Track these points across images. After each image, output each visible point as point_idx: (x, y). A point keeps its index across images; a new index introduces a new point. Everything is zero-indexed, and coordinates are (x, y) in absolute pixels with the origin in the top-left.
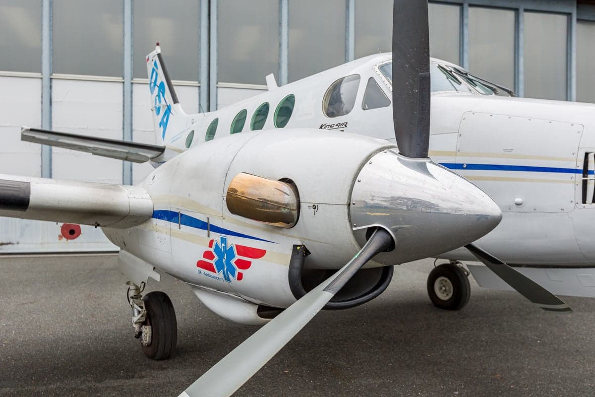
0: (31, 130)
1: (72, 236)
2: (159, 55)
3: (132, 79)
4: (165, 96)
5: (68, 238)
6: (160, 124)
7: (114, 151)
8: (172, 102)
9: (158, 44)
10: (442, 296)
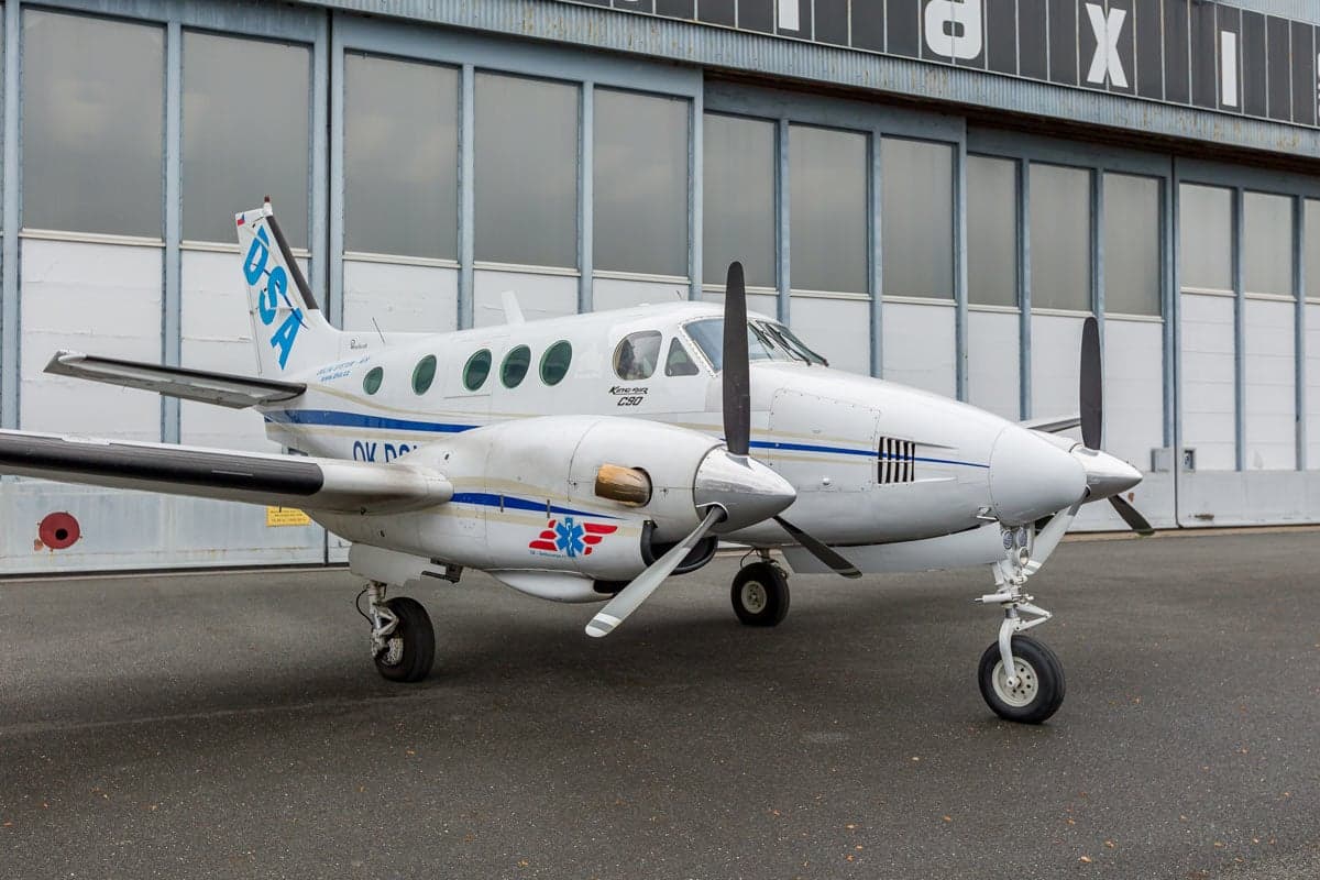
0: (89, 359)
1: (59, 541)
4: (288, 294)
5: (53, 546)
6: (274, 342)
7: (203, 390)
8: (305, 306)
9: (267, 200)
10: (753, 608)
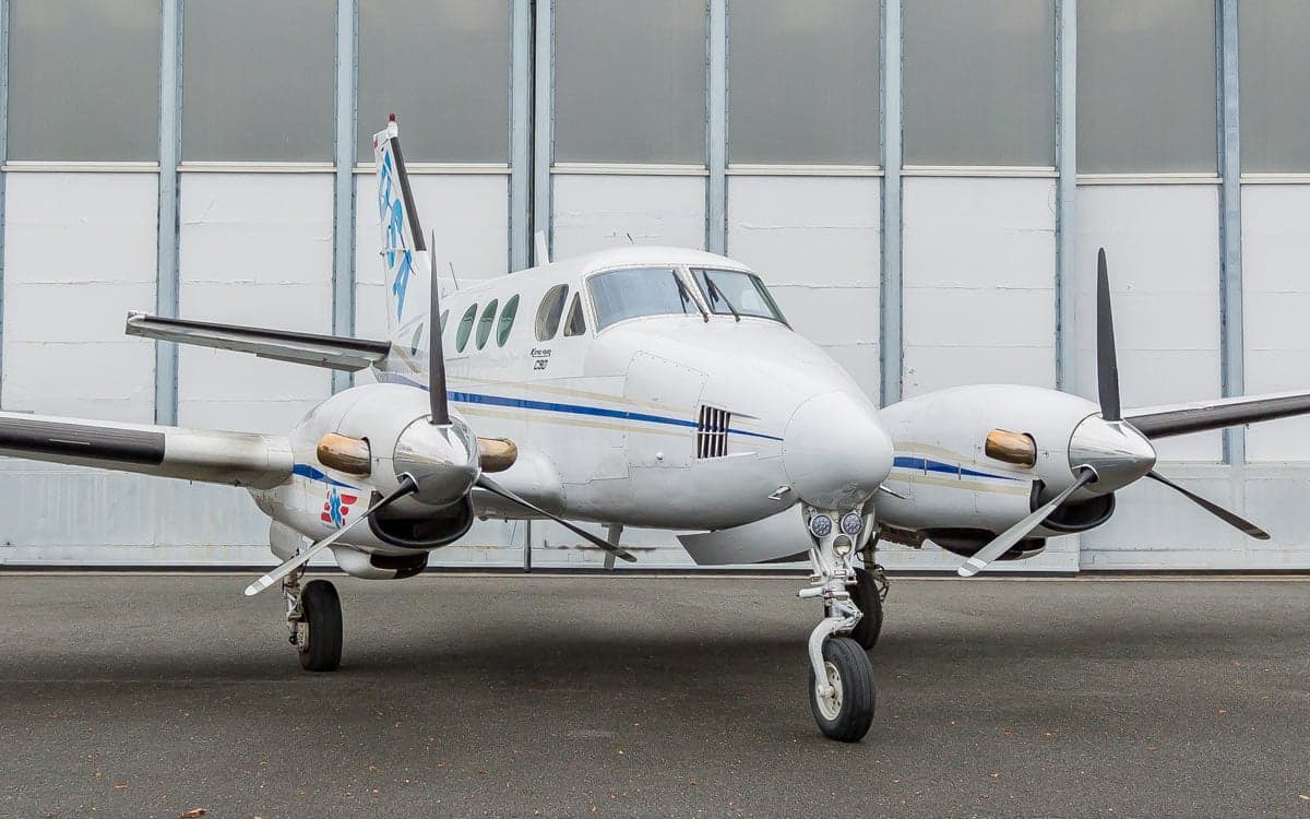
2: (394, 141)
3: (355, 166)
4: (403, 232)
6: (394, 289)
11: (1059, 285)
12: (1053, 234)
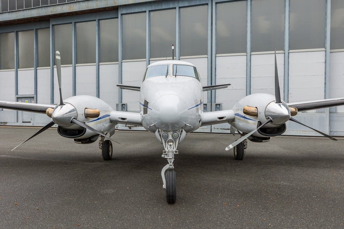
9: (173, 45)
11: (325, 74)
12: (324, 63)
